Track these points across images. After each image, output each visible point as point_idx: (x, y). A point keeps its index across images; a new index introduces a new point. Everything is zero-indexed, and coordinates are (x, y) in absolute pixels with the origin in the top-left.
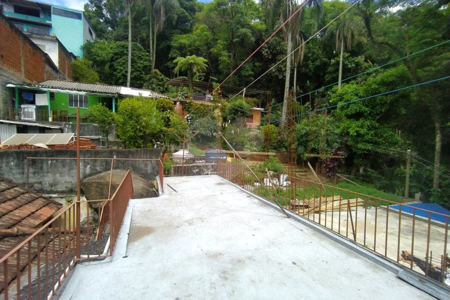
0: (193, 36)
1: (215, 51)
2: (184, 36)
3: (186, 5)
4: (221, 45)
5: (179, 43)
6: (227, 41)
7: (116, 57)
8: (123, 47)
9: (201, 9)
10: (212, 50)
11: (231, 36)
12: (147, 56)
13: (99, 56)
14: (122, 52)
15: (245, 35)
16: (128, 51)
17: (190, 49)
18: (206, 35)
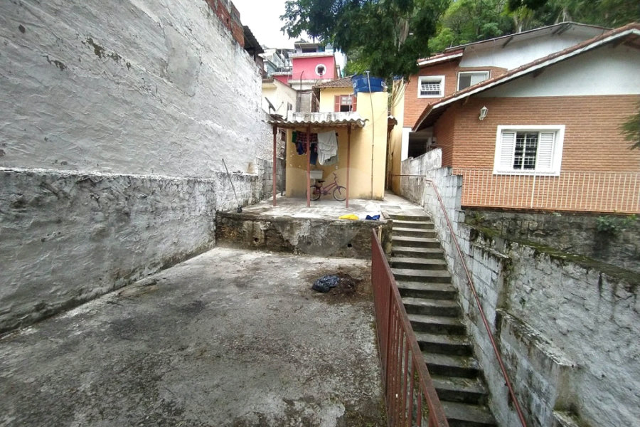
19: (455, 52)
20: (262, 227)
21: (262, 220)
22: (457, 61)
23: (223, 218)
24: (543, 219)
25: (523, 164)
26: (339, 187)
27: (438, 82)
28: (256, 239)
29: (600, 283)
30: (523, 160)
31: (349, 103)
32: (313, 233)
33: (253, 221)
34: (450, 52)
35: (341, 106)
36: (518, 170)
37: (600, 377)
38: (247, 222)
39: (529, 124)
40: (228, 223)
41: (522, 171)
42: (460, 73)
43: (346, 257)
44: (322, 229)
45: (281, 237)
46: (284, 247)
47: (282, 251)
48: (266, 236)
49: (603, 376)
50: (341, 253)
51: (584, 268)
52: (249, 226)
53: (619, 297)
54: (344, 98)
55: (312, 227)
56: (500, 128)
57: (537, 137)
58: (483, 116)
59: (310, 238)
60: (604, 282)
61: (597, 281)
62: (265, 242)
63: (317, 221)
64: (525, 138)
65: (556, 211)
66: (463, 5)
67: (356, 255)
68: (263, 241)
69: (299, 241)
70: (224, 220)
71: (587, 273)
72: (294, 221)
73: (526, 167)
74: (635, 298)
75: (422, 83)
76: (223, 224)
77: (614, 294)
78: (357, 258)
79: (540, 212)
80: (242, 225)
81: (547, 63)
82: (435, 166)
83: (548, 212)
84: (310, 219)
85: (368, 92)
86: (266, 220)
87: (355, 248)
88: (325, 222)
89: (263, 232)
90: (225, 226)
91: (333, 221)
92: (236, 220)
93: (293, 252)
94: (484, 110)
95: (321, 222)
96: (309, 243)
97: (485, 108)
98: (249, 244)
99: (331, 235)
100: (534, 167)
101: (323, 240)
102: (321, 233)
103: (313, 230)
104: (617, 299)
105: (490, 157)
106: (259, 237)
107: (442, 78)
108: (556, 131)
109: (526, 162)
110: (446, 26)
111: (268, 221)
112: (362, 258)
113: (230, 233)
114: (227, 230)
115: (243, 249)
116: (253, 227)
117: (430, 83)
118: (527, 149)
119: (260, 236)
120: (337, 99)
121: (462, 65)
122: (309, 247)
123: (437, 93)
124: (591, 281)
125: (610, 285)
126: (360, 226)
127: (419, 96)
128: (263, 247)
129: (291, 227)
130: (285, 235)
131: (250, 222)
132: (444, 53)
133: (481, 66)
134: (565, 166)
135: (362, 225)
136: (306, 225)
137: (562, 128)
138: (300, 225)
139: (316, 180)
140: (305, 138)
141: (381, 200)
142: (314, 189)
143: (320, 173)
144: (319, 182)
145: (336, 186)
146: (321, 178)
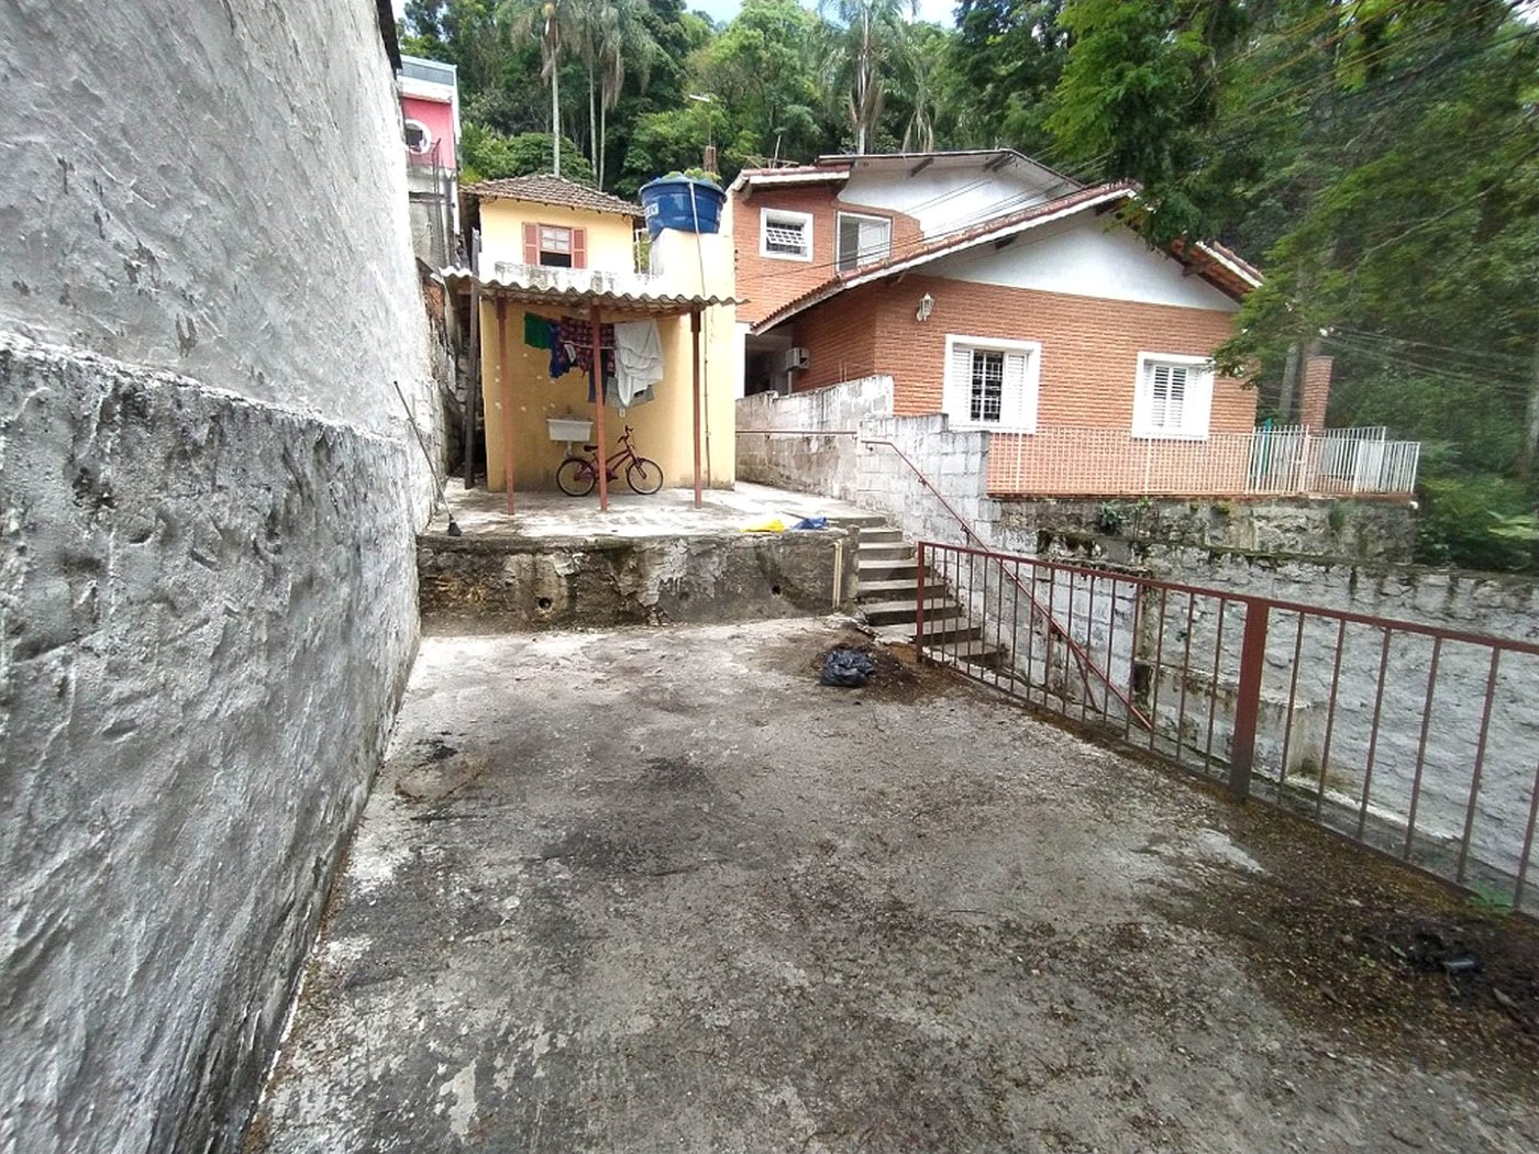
0: (687, 117)
1: (735, 155)
2: (664, 116)
3: (664, 33)
4: (748, 140)
5: (651, 135)
6: (761, 132)
7: (524, 167)
8: (538, 145)
9: (700, 40)
10: (727, 152)
11: (770, 119)
12: (586, 165)
13: (493, 167)
14: (536, 157)
15: (799, 119)
16: (551, 155)
17: (675, 148)
18: (714, 118)
19: (833, 166)
20: (559, 566)
21: (557, 548)
22: (835, 187)
23: (438, 552)
24: (1033, 511)
25: (982, 412)
26: (638, 462)
27: (798, 228)
28: (544, 602)
29: (1353, 581)
30: (983, 404)
31: (563, 248)
32: (694, 571)
33: (534, 554)
34: (827, 165)
35: (542, 253)
36: (975, 422)
37: (1358, 708)
38: (514, 558)
39: (991, 335)
40: (457, 565)
41: (982, 424)
42: (840, 213)
43: (769, 617)
44: (716, 559)
45: (614, 591)
46: (624, 612)
47: (617, 623)
48: (572, 590)
49: (1362, 705)
50: (760, 611)
51: (1319, 565)
52: (521, 569)
53: (1386, 595)
54: (548, 234)
55: (691, 556)
56: (951, 339)
57: (1001, 360)
58: (925, 313)
59: (688, 583)
60: (1361, 578)
61: (1347, 580)
62: (572, 607)
63: (703, 541)
64: (985, 362)
65: (1050, 496)
66: (743, 48)
67: (792, 609)
68: (564, 604)
69: (662, 594)
70: (442, 559)
71: (1327, 571)
72: (647, 545)
73: (987, 416)
74: (1416, 591)
75: (769, 224)
76: (439, 570)
77: (1379, 592)
78: (794, 616)
79: (1029, 498)
80: (500, 567)
81: (1023, 226)
82: (880, 413)
83: (1040, 498)
84: (685, 538)
85: (694, 231)
86: (571, 550)
87: (788, 594)
88: (721, 544)
89: (564, 582)
90: (447, 574)
91: (738, 539)
92: (482, 554)
93: (648, 623)
94: (927, 302)
95: (714, 542)
96: (684, 596)
97: (927, 297)
98: (525, 616)
99: (736, 572)
100: (998, 417)
101: (718, 584)
102: (713, 568)
103: (695, 564)
104: (1383, 598)
105: (936, 396)
106: (553, 593)
107: (806, 218)
108: (1027, 354)
109: (987, 408)
110: (705, 89)
111: (578, 550)
112: (802, 616)
113: (464, 593)
114: (455, 585)
115: (507, 631)
116: (536, 570)
117: (782, 226)
118: (988, 383)
119: (556, 591)
120: (530, 232)
121: (843, 197)
122: (685, 605)
123: (797, 250)
124: (1333, 581)
125: (1372, 581)
126: (796, 544)
127: (764, 252)
128: (568, 620)
129: (641, 560)
130: (626, 582)
131: (525, 558)
132: (815, 165)
133: (880, 206)
134: (1044, 416)
135: (801, 541)
136: (677, 553)
137: (1035, 347)
138: (662, 554)
139: (574, 444)
140: (582, 335)
141: (729, 488)
142: (577, 466)
143: (584, 427)
144: (587, 448)
145: (630, 458)
146: (588, 439)
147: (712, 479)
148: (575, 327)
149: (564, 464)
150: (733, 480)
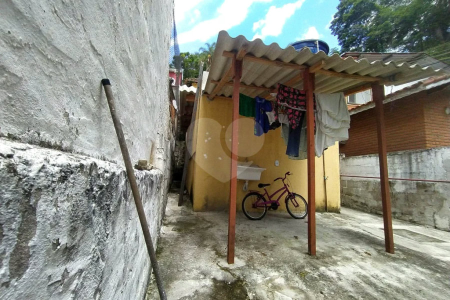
26: (293, 195)
139: (250, 182)
140: (293, 100)
141: (337, 211)
142: (255, 197)
143: (257, 171)
144: (261, 186)
145: (287, 192)
146: (259, 179)
147: (328, 205)
148: (289, 92)
149: (247, 196)
150: (339, 205)
